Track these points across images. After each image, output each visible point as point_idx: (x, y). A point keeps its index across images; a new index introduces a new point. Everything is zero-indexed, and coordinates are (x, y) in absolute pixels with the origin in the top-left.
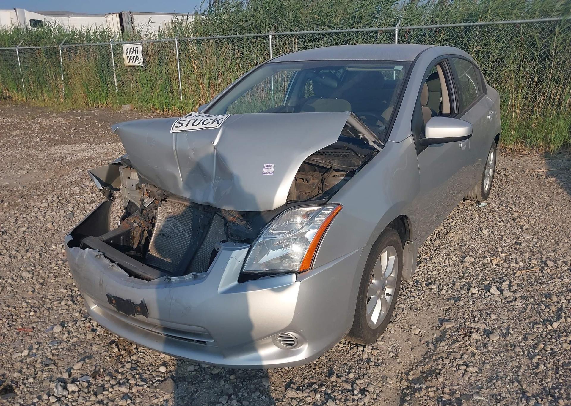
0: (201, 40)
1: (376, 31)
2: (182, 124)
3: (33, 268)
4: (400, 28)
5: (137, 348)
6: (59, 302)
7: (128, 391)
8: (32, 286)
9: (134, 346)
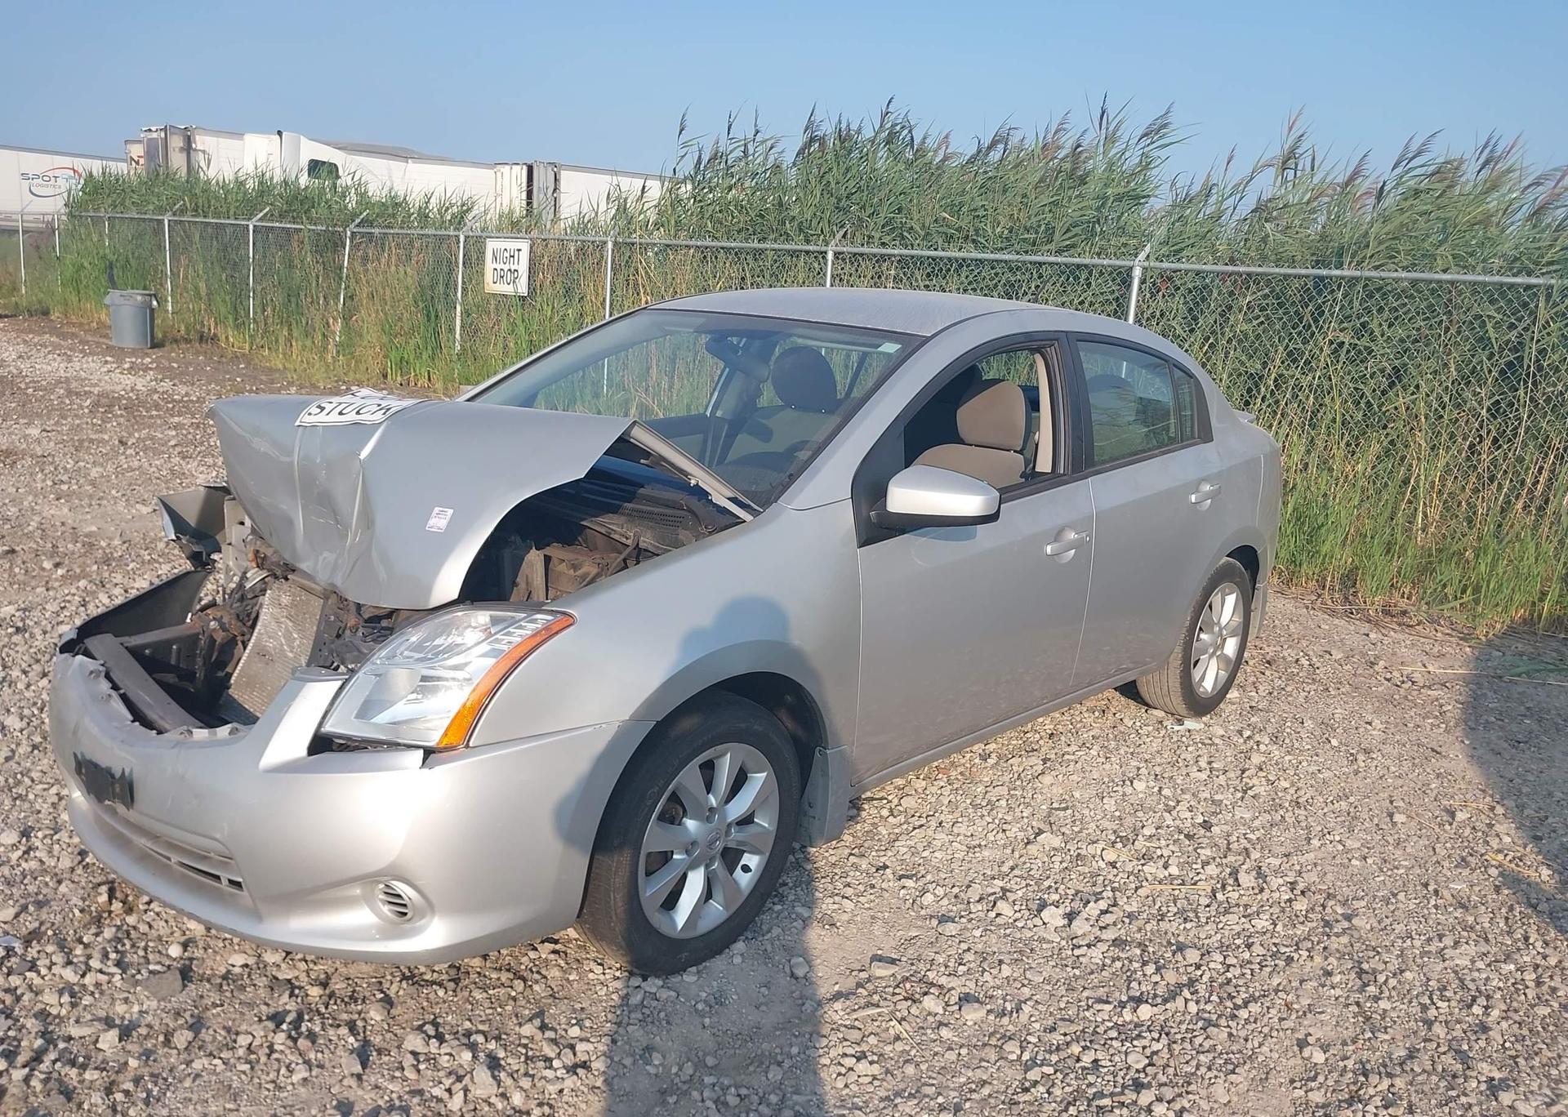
0: (668, 246)
1: (1086, 266)
2: (323, 409)
3: (36, 712)
4: (1146, 264)
5: (149, 903)
6: (46, 786)
7: (76, 980)
8: (13, 746)
9: (146, 899)
